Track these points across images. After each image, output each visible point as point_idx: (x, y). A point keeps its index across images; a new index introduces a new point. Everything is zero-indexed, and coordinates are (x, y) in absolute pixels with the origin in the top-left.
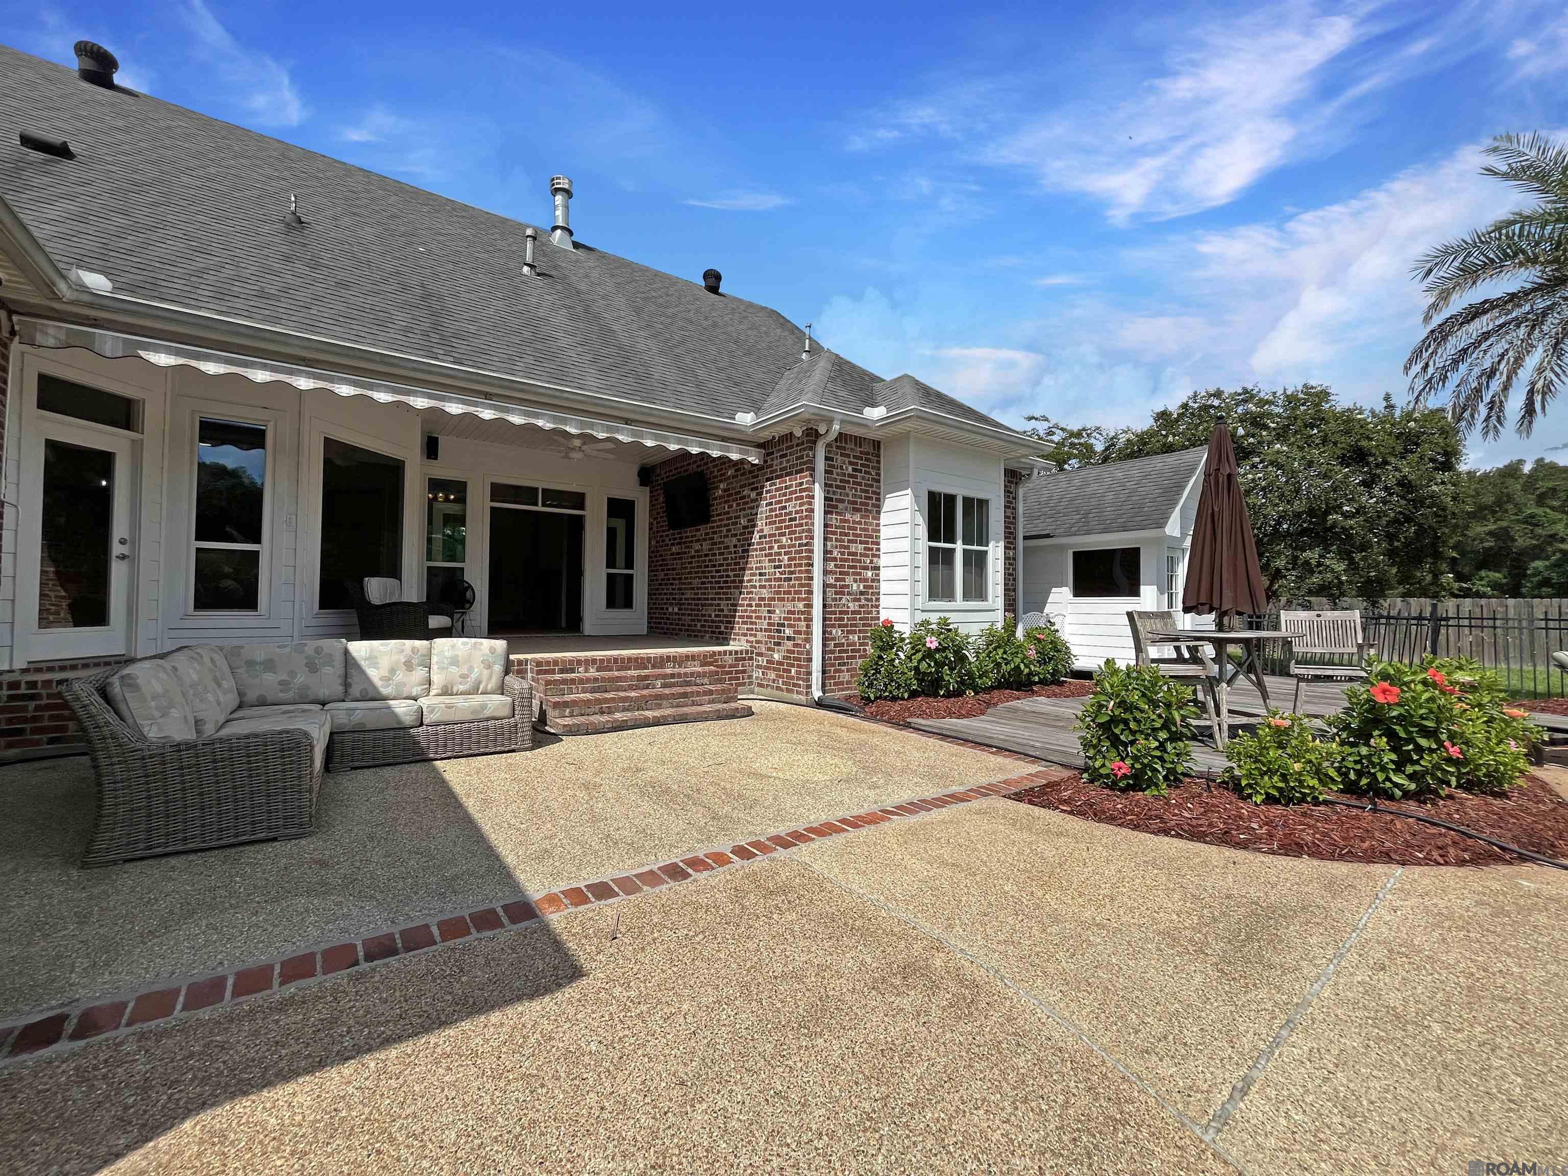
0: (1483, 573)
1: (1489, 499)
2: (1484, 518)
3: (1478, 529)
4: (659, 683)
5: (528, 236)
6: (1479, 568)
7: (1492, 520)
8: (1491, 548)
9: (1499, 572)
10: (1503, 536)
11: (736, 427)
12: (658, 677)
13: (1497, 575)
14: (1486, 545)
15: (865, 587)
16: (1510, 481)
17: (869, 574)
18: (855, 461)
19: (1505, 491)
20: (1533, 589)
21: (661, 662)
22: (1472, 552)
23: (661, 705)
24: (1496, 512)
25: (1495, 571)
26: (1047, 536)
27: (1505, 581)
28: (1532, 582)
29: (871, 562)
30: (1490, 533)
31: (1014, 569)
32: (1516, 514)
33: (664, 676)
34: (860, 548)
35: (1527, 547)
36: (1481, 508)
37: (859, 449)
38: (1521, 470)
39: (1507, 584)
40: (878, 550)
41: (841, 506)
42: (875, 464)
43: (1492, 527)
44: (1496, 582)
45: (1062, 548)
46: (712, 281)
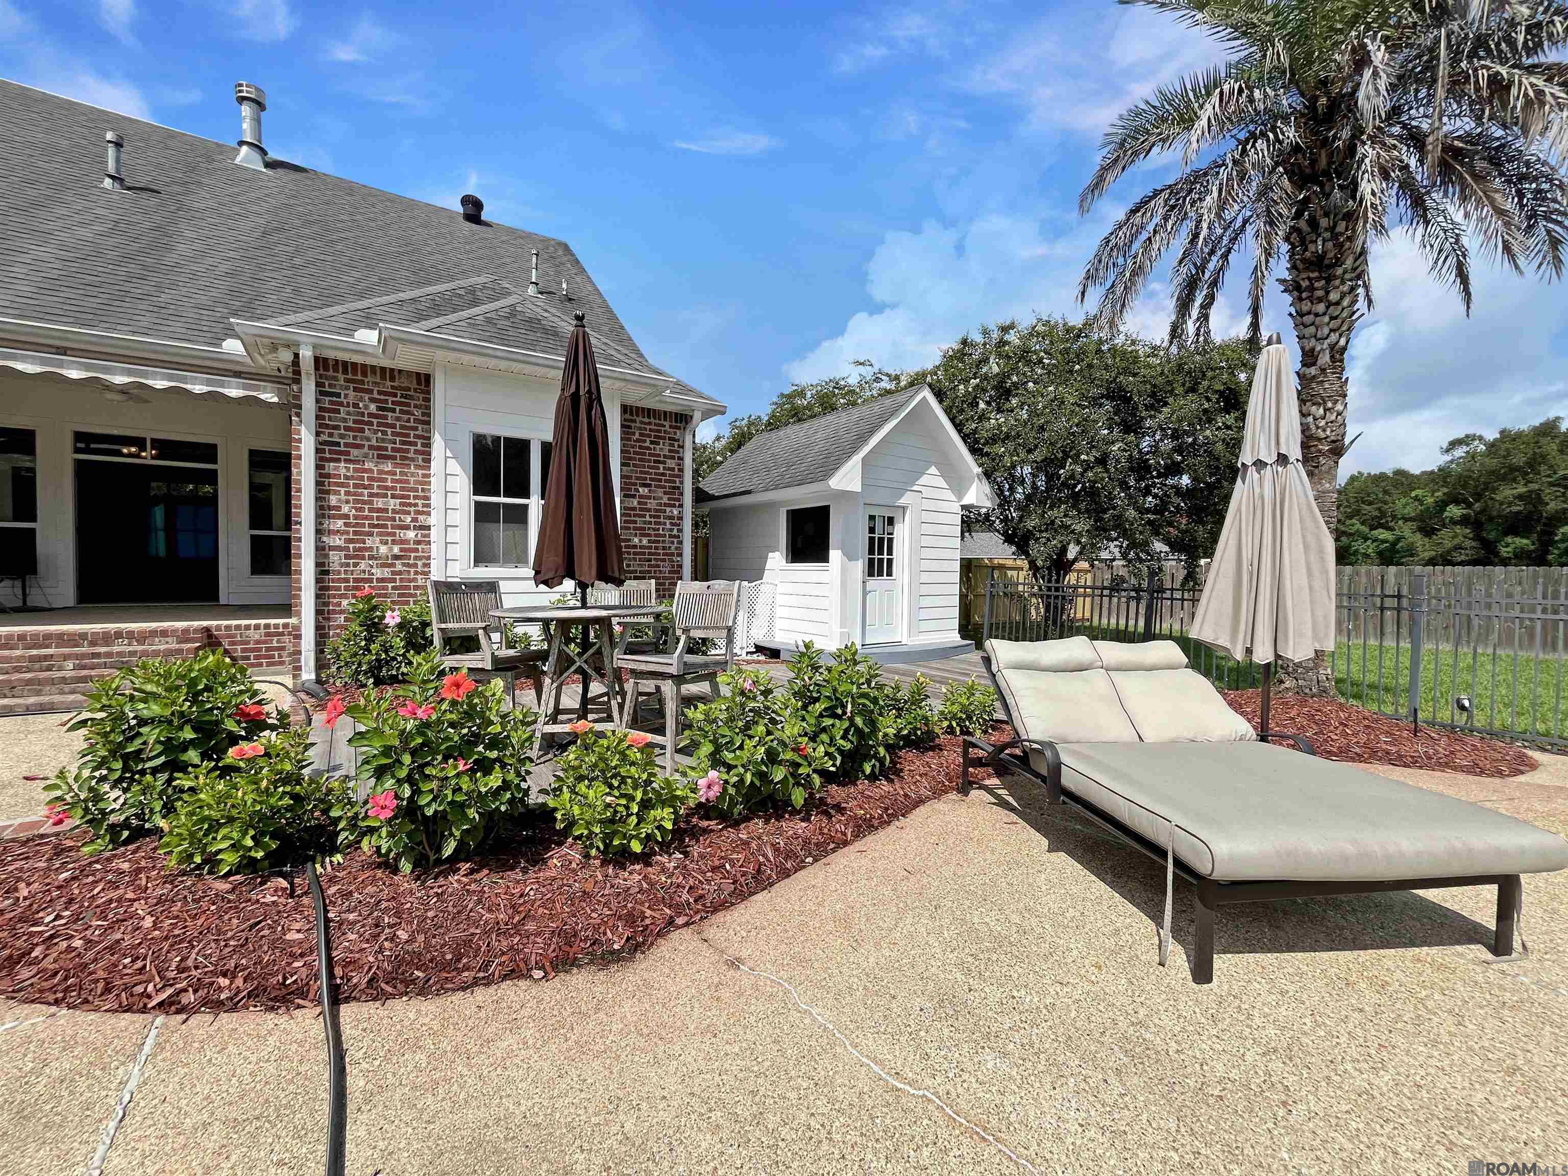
0: (1509, 539)
1: (1519, 459)
2: (1514, 480)
3: (1507, 492)
4: (70, 665)
5: (109, 142)
6: (1506, 534)
7: (1523, 482)
8: (1519, 512)
9: (1528, 538)
10: (1534, 499)
11: (226, 357)
12: (66, 657)
13: (1525, 541)
14: (1515, 509)
15: (401, 550)
16: (1544, 441)
17: (411, 534)
18: (382, 397)
19: (1537, 451)
20: (1560, 555)
21: (107, 638)
22: (1499, 516)
23: (41, 690)
24: (1528, 474)
25: (1523, 537)
26: (748, 492)
27: (1532, 547)
28: (1559, 548)
29: (414, 520)
30: (1520, 497)
31: (680, 531)
32: (1549, 476)
33: (77, 656)
34: (393, 504)
35: (1556, 511)
36: (1513, 469)
37: (389, 383)
38: (1558, 428)
39: (1534, 551)
40: (429, 506)
41: (355, 452)
42: (421, 402)
43: (1522, 489)
44: (1522, 548)
45: (771, 506)
46: (471, 210)
